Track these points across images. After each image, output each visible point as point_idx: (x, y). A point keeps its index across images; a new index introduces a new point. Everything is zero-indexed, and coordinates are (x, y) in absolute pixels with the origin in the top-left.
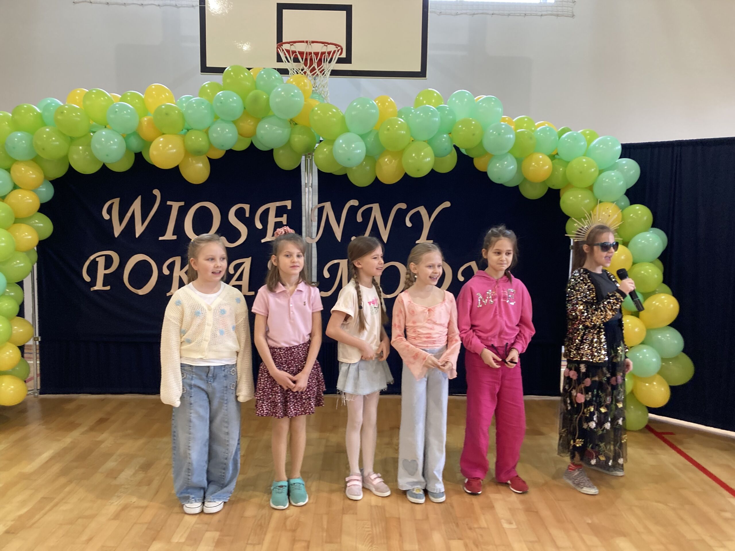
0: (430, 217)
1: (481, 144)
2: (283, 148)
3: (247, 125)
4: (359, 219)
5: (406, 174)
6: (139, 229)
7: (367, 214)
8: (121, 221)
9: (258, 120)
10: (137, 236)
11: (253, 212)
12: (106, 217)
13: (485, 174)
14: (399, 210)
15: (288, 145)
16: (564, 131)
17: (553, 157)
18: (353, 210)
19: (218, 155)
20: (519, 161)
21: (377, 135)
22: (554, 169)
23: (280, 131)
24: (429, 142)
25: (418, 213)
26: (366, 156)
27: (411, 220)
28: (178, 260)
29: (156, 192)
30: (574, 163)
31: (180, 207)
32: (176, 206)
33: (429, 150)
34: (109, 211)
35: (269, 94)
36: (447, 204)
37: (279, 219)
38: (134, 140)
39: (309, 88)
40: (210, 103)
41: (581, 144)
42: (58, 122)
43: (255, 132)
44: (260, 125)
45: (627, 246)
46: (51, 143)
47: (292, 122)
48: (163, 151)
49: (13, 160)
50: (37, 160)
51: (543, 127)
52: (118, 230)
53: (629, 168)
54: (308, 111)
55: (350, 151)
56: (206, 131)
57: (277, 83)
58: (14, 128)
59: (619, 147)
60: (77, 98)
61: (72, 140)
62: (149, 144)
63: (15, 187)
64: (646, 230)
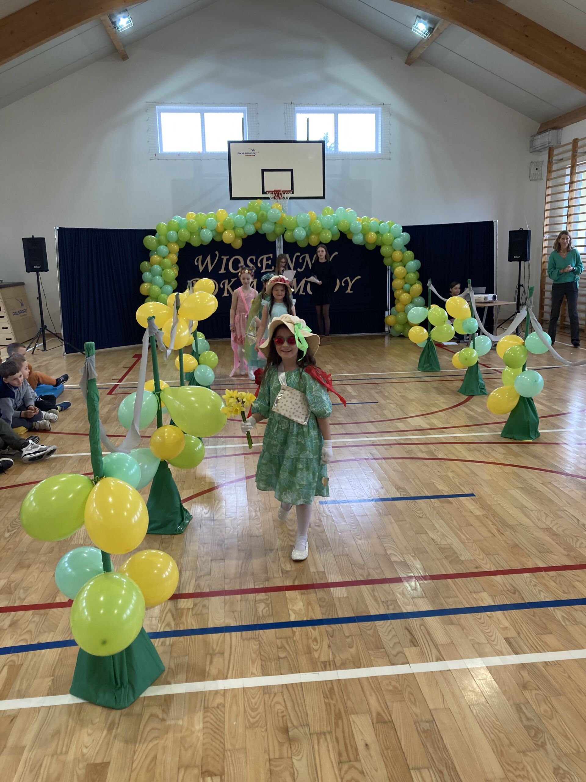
1: (349, 229)
2: (272, 233)
3: (258, 225)
4: (301, 261)
6: (210, 269)
7: (304, 259)
8: (202, 265)
9: (262, 222)
10: (209, 271)
11: (257, 260)
12: (196, 264)
13: (351, 240)
15: (274, 231)
16: (381, 222)
17: (377, 233)
18: (298, 257)
19: (245, 237)
20: (364, 235)
21: (310, 227)
22: (377, 238)
23: (271, 227)
24: (329, 229)
26: (306, 236)
28: (226, 281)
29: (217, 253)
30: (384, 236)
31: (227, 259)
32: (225, 258)
33: (330, 233)
34: (197, 262)
35: (267, 212)
37: (268, 262)
38: (214, 233)
39: (281, 208)
40: (245, 217)
41: (388, 227)
42: (188, 226)
43: (261, 227)
44: (263, 225)
45: (405, 267)
46: (185, 235)
47: (275, 223)
48: (228, 237)
49: (169, 242)
50: (178, 242)
51: (373, 220)
52: (201, 269)
53: (406, 236)
54: (282, 219)
55: (300, 234)
56: (243, 228)
57: (270, 207)
58: (169, 229)
59: (401, 228)
60: (191, 217)
61: (191, 233)
62: (221, 234)
63: (170, 253)
64: (412, 260)
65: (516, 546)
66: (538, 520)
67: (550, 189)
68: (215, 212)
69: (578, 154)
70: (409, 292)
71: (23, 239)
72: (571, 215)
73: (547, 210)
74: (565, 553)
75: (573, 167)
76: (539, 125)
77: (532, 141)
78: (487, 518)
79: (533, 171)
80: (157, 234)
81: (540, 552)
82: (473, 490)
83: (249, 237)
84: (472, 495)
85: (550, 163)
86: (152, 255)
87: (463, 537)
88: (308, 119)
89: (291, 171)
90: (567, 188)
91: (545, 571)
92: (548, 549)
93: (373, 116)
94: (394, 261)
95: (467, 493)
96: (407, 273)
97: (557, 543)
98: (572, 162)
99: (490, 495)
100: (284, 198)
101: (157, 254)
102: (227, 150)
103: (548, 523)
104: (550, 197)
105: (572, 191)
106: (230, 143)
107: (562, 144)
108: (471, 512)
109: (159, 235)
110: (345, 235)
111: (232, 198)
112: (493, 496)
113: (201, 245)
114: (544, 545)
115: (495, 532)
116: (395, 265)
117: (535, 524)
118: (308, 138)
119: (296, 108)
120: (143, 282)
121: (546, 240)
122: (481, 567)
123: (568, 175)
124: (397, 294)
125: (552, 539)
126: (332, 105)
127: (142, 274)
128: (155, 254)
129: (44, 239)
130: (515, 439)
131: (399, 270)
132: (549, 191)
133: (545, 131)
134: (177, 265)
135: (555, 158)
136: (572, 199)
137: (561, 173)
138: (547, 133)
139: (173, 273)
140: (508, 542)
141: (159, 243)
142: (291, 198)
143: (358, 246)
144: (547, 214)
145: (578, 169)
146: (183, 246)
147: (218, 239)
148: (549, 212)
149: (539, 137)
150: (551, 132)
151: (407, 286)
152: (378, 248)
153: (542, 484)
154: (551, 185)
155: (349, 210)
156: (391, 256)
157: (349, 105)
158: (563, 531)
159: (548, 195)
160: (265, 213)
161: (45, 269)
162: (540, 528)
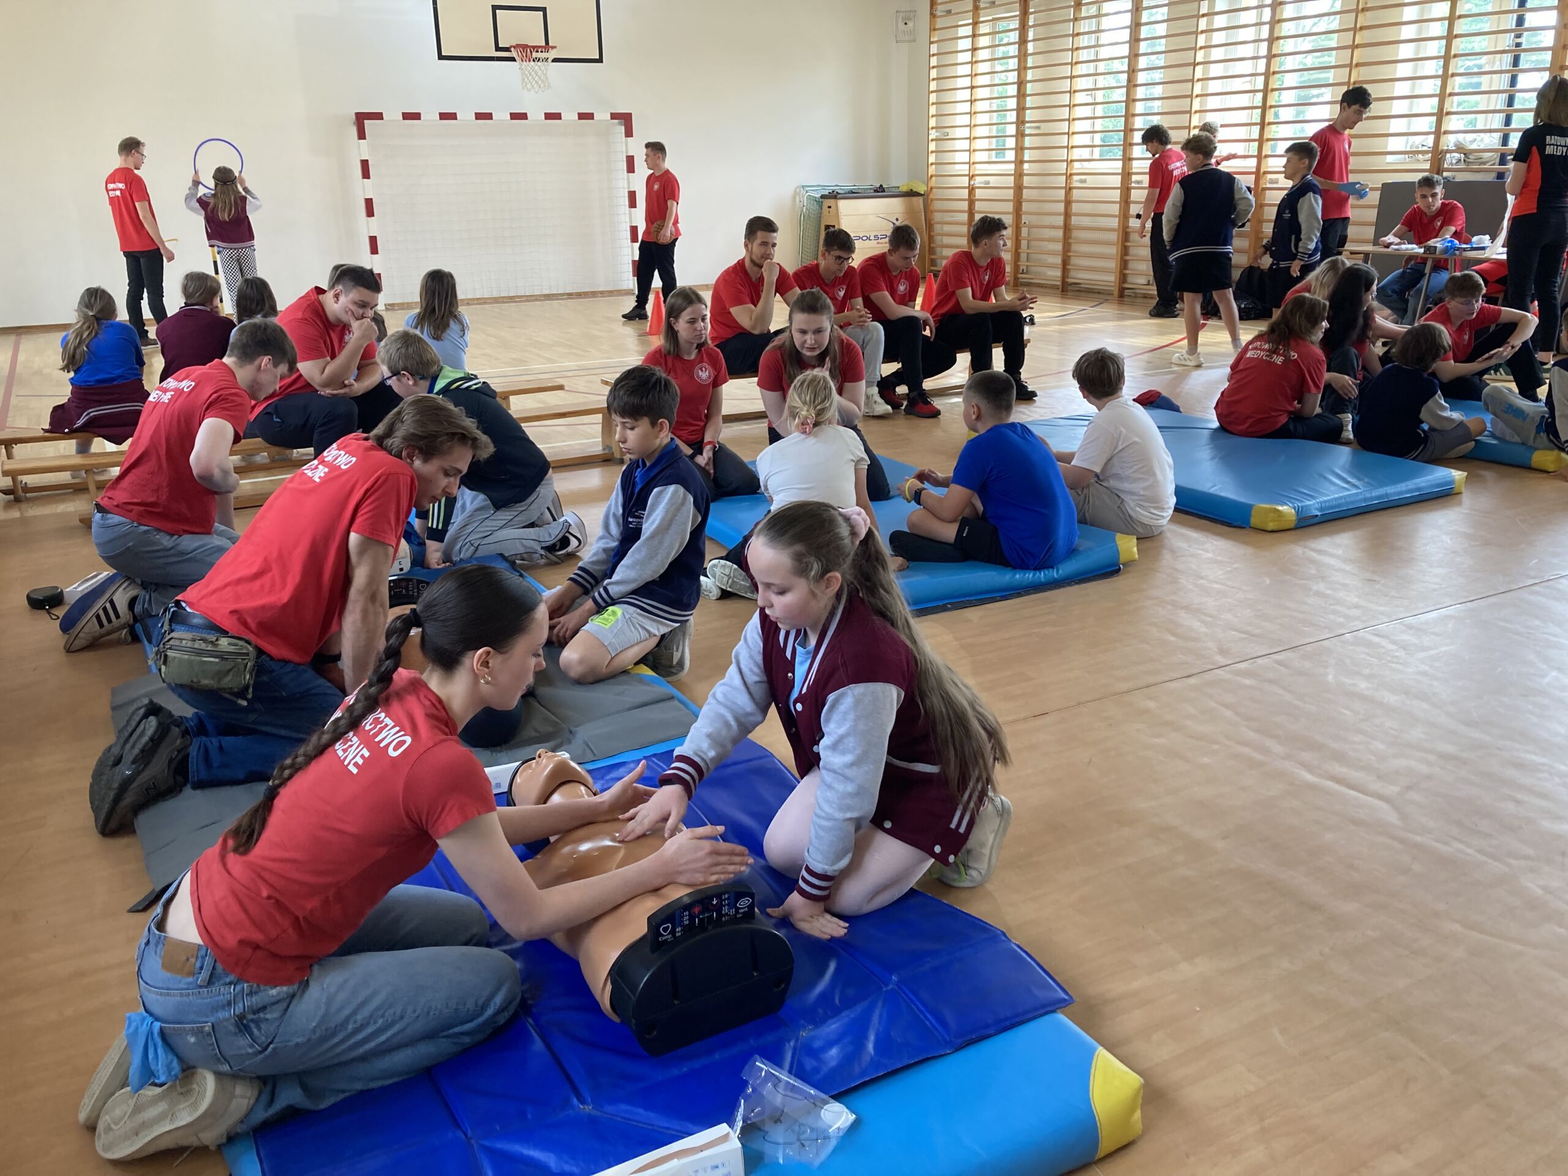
67: (936, 58)
69: (982, 6)
72: (974, 101)
73: (932, 92)
75: (975, 25)
79: (901, 25)
85: (933, 16)
89: (544, 10)
90: (966, 57)
98: (973, 17)
100: (538, 59)
104: (936, 70)
105: (976, 62)
111: (442, 57)
121: (932, 140)
123: (966, 37)
132: (935, 61)
135: (942, 8)
136: (974, 75)
137: (955, 32)
142: (549, 60)
144: (936, 98)
145: (982, 29)
148: (935, 94)
154: (937, 51)
159: (934, 67)
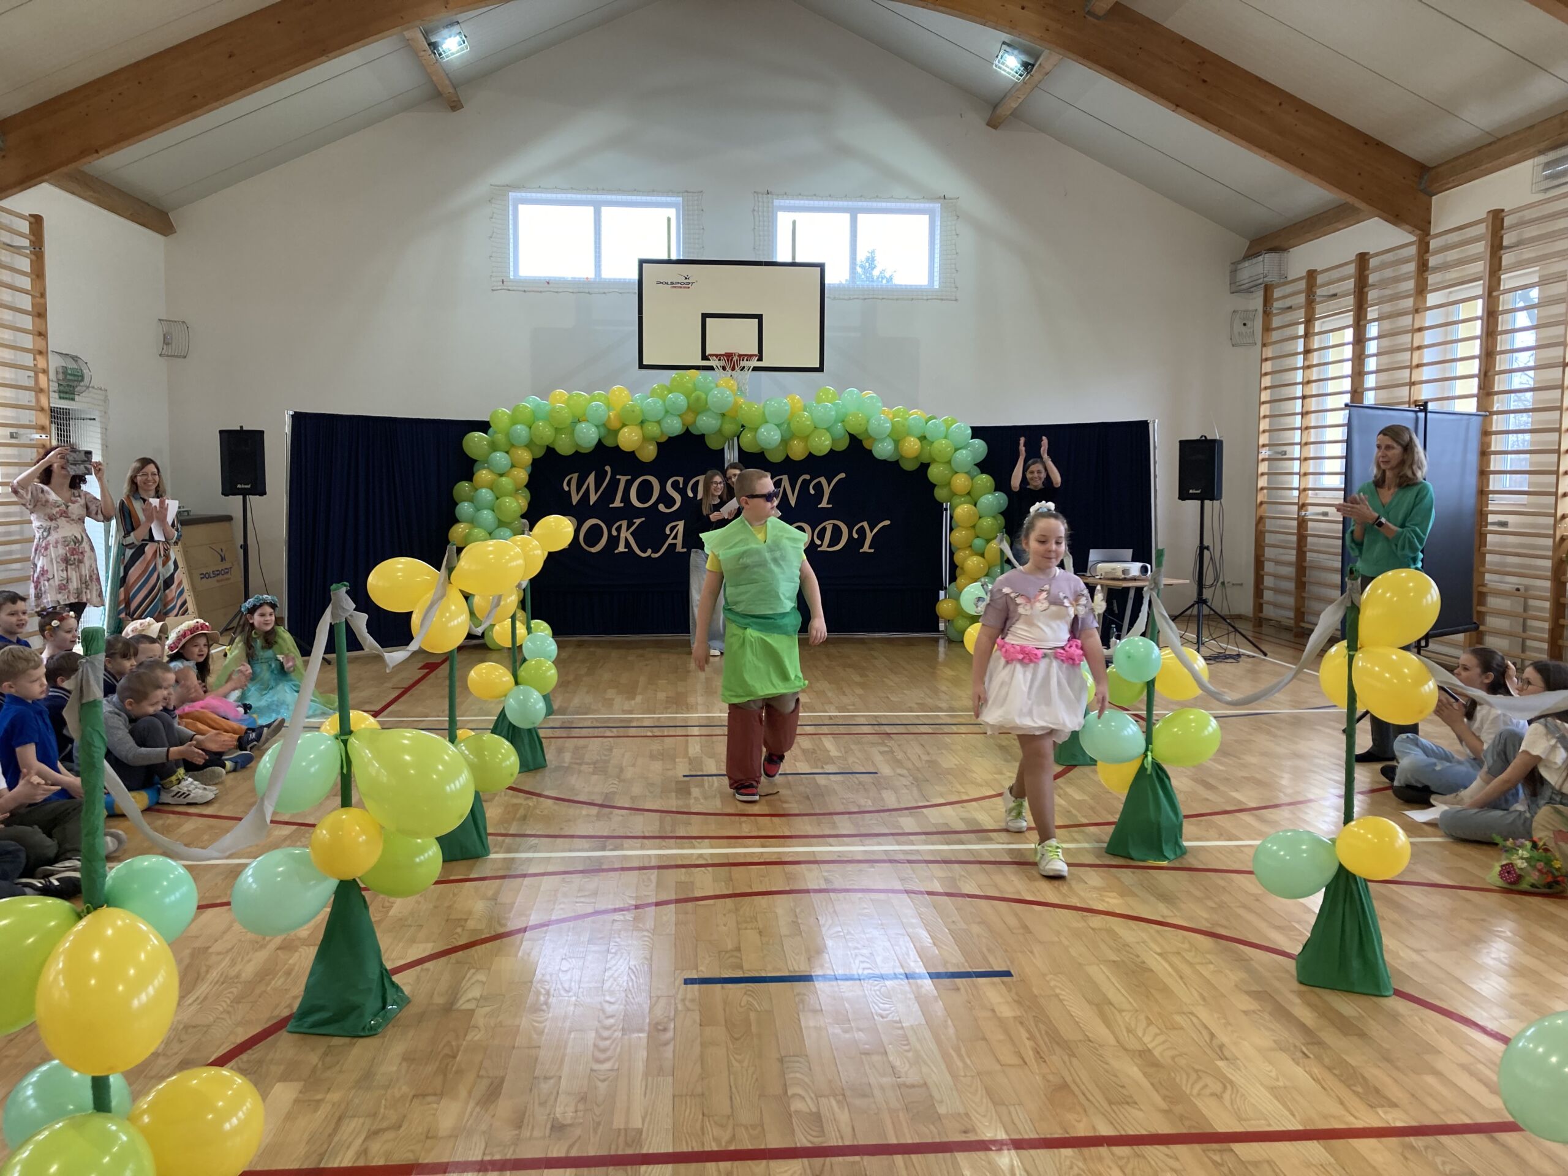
0: (829, 486)
1: (867, 430)
2: (715, 433)
3: (689, 418)
5: (810, 453)
6: (593, 498)
8: (578, 491)
9: (697, 413)
10: (591, 504)
11: (686, 483)
12: (566, 488)
13: (870, 451)
14: (804, 480)
15: (720, 431)
16: (931, 419)
17: (923, 438)
19: (663, 439)
20: (897, 442)
21: (789, 424)
22: (922, 448)
23: (714, 422)
24: (828, 429)
25: (820, 482)
26: (782, 440)
27: (814, 488)
28: (624, 523)
29: (608, 468)
30: (936, 445)
31: (627, 481)
32: (623, 479)
33: (829, 435)
34: (569, 484)
35: (707, 396)
36: (843, 475)
38: (602, 430)
39: (735, 388)
40: (664, 402)
41: (943, 429)
42: (550, 417)
43: (695, 422)
44: (699, 417)
45: (975, 505)
46: (545, 433)
47: (723, 415)
48: (629, 439)
49: (513, 445)
50: (530, 445)
51: (916, 415)
52: (575, 499)
53: (980, 446)
54: (736, 407)
55: (769, 437)
56: (659, 422)
57: (713, 385)
58: (514, 421)
59: (970, 431)
60: (560, 399)
61: (558, 430)
62: (615, 433)
63: (513, 466)
64: (989, 493)
65: (1064, 1086)
66: (1129, 1031)
67: (1269, 363)
68: (607, 392)
69: (1318, 299)
70: (982, 555)
71: (221, 432)
72: (1307, 413)
73: (1264, 403)
74: (1164, 1105)
75: (1309, 322)
76: (1248, 243)
77: (1234, 272)
78: (1021, 1023)
79: (1238, 327)
80: (490, 431)
81: (1110, 1103)
82: (1012, 962)
83: (672, 440)
84: (1008, 974)
85: (1267, 314)
86: (479, 470)
87: (960, 1064)
88: (794, 223)
89: (759, 317)
90: (1300, 361)
91: (1109, 1145)
92: (1131, 1097)
93: (925, 219)
94: (953, 494)
95: (997, 969)
96: (980, 518)
97: (1152, 1084)
98: (1306, 313)
99: (1044, 975)
100: (743, 369)
101: (488, 468)
102: (636, 277)
103: (1147, 1039)
104: (1268, 377)
105: (1309, 367)
106: (642, 262)
107: (1290, 278)
108: (993, 1011)
109: (495, 432)
110: (861, 441)
111: (642, 366)
112: (1048, 978)
113: (577, 453)
114: (1123, 1087)
115: (1030, 1055)
116: (956, 500)
117: (1118, 1042)
118: (794, 257)
119: (777, 202)
120: (456, 521)
121: (1263, 460)
122: (974, 1130)
123: (1300, 337)
124: (959, 557)
125: (1145, 1074)
126: (846, 197)
127: (456, 504)
128: (484, 468)
129: (262, 432)
130: (1132, 859)
131: (963, 510)
132: (1267, 367)
133: (1256, 255)
134: (526, 490)
135: (1276, 305)
136: (1309, 382)
137: (1288, 332)
138: (1260, 258)
139: (518, 503)
140: (1051, 1077)
141: (494, 447)
142: (755, 369)
143: (885, 462)
144: (1265, 410)
145: (1318, 326)
146: (540, 453)
147: (609, 443)
148: (1268, 405)
149: (1246, 264)
150: (1267, 256)
151: (978, 542)
152: (924, 467)
153: (1159, 954)
154: (1270, 355)
155: (869, 393)
156: (949, 484)
157: (877, 198)
158: (1173, 1058)
159: (1266, 374)
160: (703, 396)
161: (260, 490)
162: (1126, 1050)
